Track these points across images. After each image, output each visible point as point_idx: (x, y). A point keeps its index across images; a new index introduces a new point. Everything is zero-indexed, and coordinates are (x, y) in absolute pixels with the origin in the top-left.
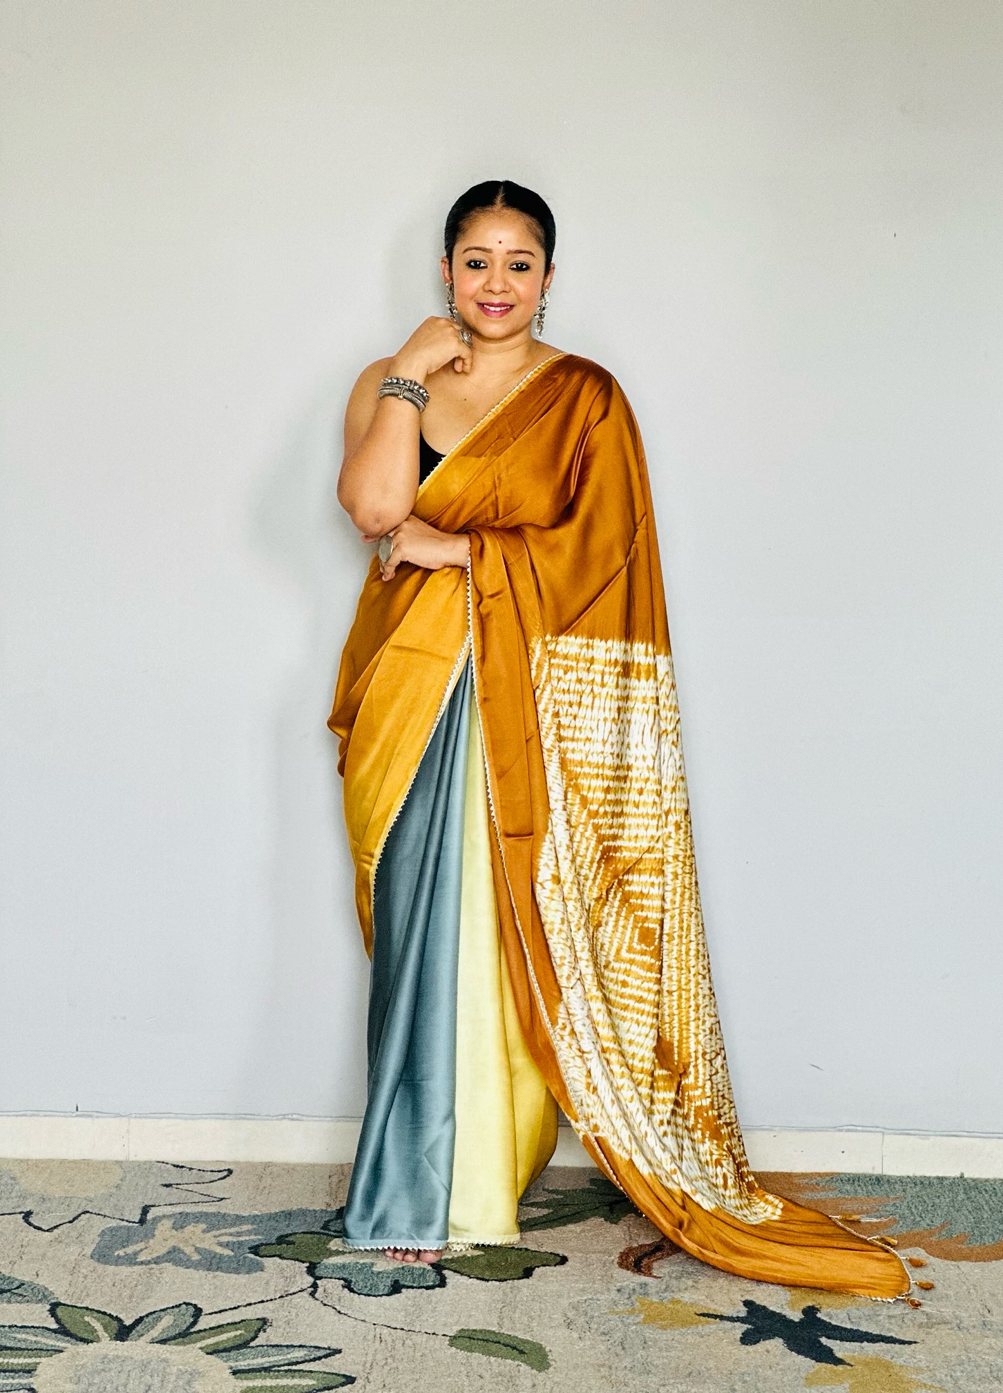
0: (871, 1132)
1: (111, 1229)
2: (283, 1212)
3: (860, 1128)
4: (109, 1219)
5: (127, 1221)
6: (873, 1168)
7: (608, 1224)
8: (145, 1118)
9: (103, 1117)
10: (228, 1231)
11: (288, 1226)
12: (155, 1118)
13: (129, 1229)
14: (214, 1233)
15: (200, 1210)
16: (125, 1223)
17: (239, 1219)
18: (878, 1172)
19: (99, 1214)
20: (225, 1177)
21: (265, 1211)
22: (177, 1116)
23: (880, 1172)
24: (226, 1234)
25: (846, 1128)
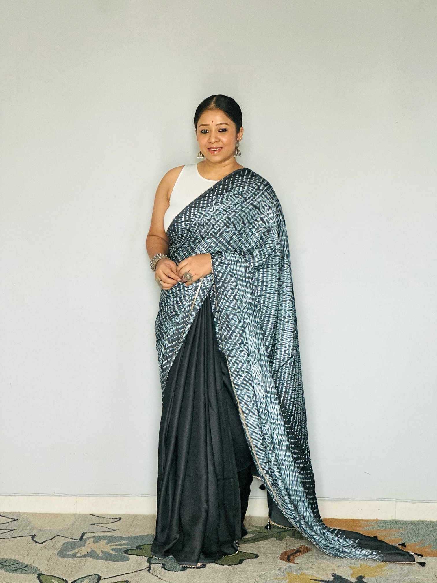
0: (391, 501)
1: (67, 543)
2: (141, 536)
3: (386, 499)
4: (66, 538)
5: (74, 539)
6: (392, 516)
7: (277, 541)
8: (83, 496)
9: (65, 496)
10: (116, 543)
11: (141, 542)
12: (87, 496)
13: (75, 542)
14: (110, 544)
15: (106, 535)
16: (74, 540)
17: (122, 538)
18: (394, 518)
19: (63, 537)
20: (117, 521)
21: (133, 535)
22: (97, 495)
23: (395, 519)
24: (115, 545)
25: (380, 499)
